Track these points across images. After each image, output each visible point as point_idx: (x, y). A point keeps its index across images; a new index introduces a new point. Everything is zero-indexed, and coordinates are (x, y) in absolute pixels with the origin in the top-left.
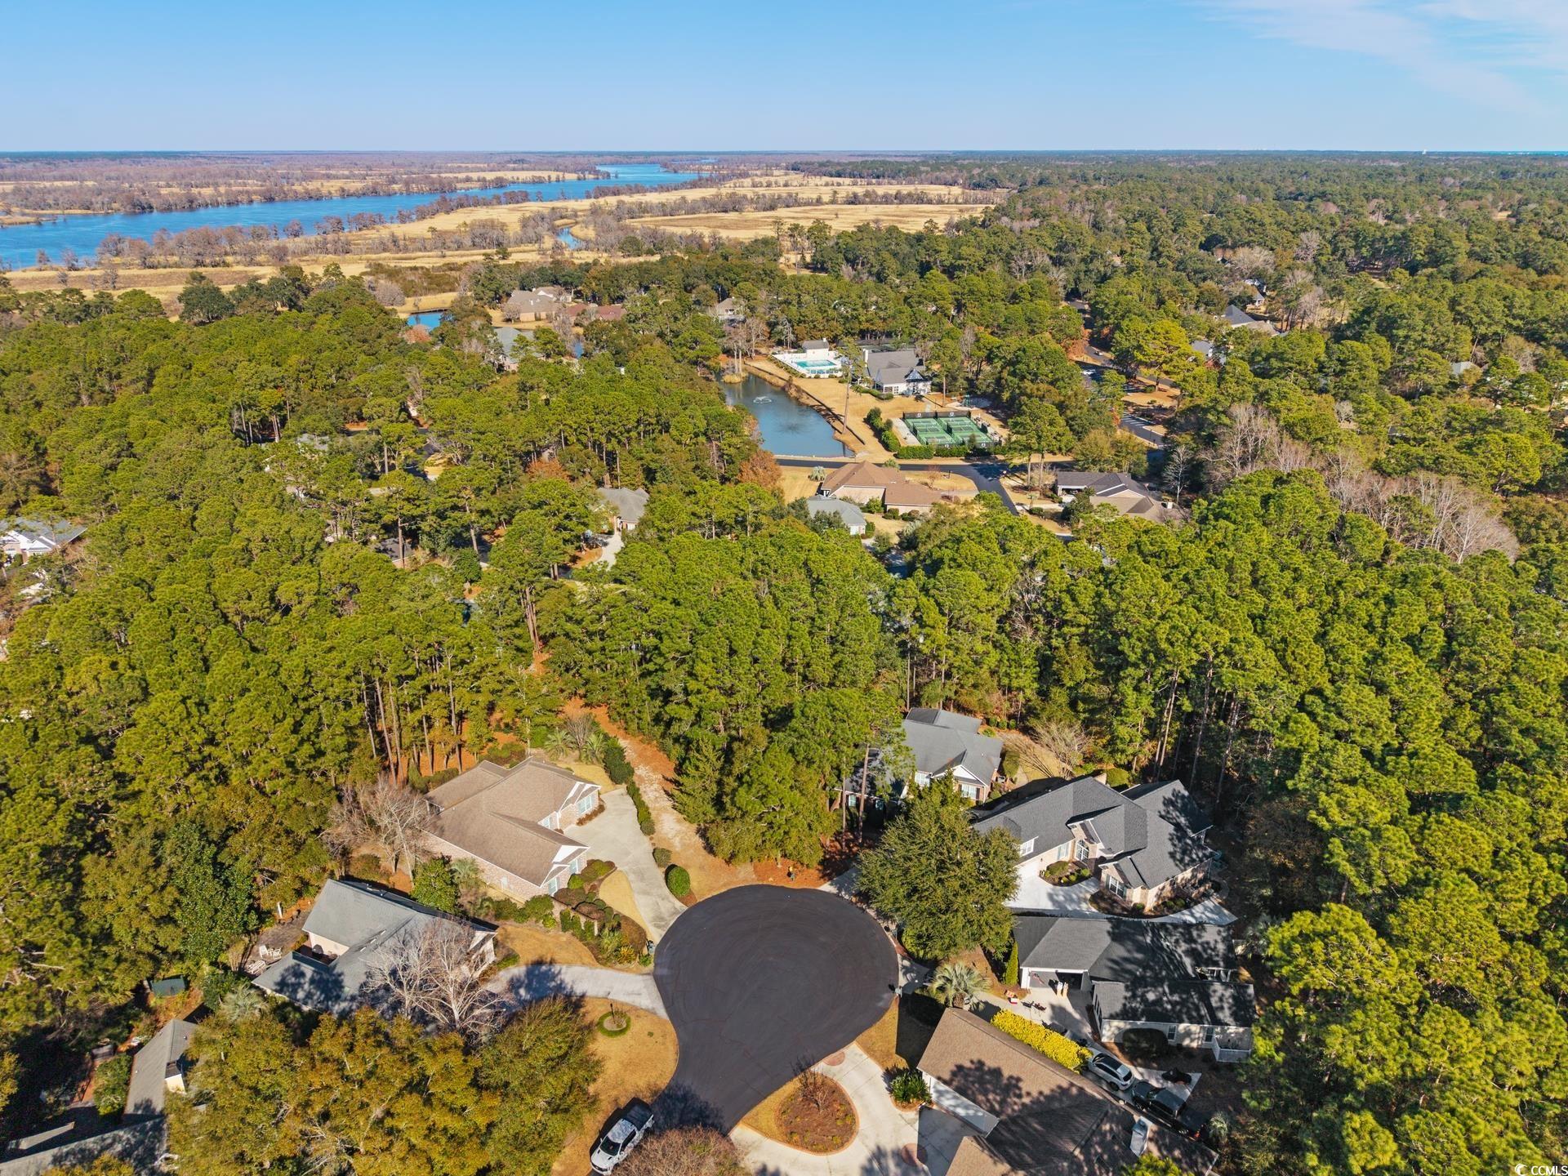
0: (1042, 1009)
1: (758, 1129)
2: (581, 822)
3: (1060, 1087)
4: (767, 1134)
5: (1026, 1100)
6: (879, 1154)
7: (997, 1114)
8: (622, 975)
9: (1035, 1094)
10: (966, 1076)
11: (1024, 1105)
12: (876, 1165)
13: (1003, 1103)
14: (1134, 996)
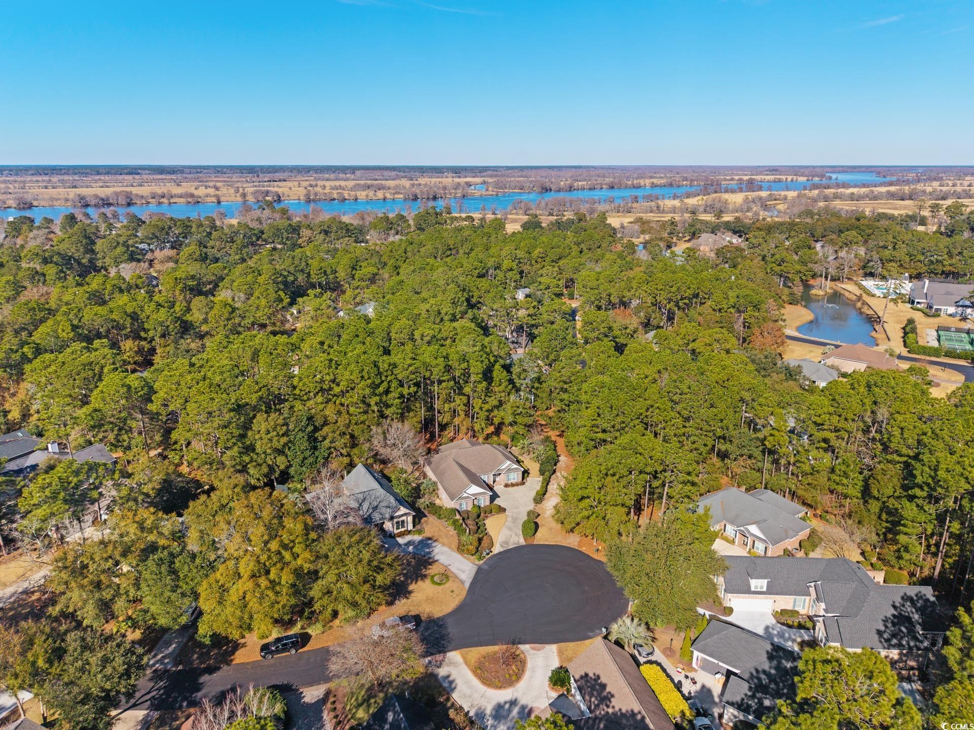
0: (695, 683)
1: (465, 658)
2: (506, 486)
3: (632, 711)
4: (467, 663)
5: (610, 710)
6: (513, 703)
7: (591, 712)
8: (464, 560)
9: (617, 709)
10: (587, 681)
11: (607, 713)
12: (507, 706)
13: (597, 706)
14: (753, 697)
